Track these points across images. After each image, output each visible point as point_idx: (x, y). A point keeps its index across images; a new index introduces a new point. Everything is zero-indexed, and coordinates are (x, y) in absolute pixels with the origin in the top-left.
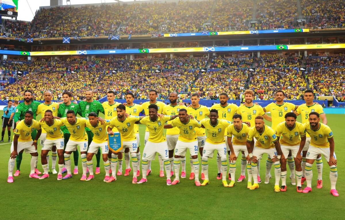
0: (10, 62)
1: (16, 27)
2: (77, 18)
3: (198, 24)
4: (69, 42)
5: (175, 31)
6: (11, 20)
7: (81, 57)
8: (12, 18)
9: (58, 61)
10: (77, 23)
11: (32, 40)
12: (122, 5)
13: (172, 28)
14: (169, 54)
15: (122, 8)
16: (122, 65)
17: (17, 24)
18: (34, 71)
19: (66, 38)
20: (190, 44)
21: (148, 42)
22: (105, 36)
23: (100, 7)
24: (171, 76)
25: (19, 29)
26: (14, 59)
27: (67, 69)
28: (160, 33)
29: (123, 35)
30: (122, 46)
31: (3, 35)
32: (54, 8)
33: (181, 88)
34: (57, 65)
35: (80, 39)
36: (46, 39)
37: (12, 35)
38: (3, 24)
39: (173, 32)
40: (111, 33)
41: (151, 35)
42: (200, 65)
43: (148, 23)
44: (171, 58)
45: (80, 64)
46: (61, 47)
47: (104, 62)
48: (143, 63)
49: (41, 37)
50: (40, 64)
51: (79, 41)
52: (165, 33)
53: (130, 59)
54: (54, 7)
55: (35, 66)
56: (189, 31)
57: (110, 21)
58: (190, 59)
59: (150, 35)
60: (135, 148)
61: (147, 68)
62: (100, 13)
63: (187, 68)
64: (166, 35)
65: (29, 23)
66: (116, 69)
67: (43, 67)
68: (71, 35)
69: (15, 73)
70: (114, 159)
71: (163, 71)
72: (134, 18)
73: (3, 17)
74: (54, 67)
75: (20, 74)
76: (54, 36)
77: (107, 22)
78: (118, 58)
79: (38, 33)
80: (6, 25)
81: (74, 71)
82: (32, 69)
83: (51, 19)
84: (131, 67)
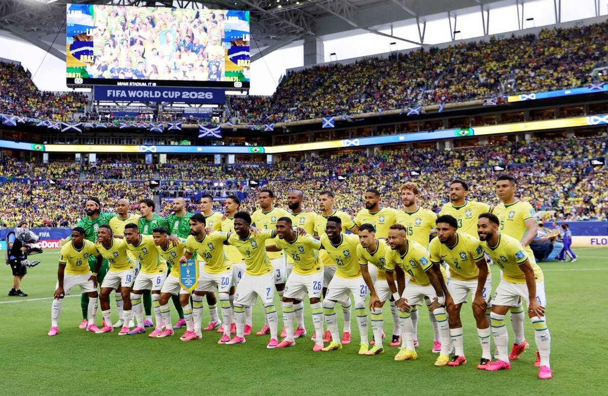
0: (240, 166)
1: (247, 107)
2: (348, 83)
3: (581, 70)
4: (333, 126)
5: (531, 90)
6: (240, 96)
7: (355, 151)
8: (242, 92)
9: (317, 159)
10: (346, 90)
11: (272, 127)
12: (429, 51)
13: (525, 83)
14: (522, 134)
15: (429, 56)
16: (430, 160)
17: (250, 102)
18: (276, 180)
19: (328, 119)
20: (565, 112)
21: (480, 115)
22: (396, 109)
23: (388, 58)
24: (525, 176)
25: (251, 111)
26: (245, 160)
27: (331, 173)
28: (501, 95)
29: (428, 105)
30: (428, 125)
31: (226, 122)
32: (310, 69)
33: (543, 200)
34: (313, 167)
35: (352, 119)
36: (295, 123)
37: (241, 122)
38: (228, 103)
39: (528, 91)
40: (406, 104)
41: (484, 100)
42: (590, 151)
43: (477, 78)
44: (528, 142)
45: (354, 162)
46: (321, 135)
47: (396, 157)
48: (471, 155)
49: (286, 121)
50: (287, 167)
51: (350, 123)
52: (510, 95)
53: (446, 149)
54: (310, 66)
55: (278, 170)
56: (562, 86)
57: (406, 82)
58: (567, 141)
59: (480, 101)
60: (225, 285)
61: (477, 164)
62: (388, 70)
63: (562, 159)
64: (511, 99)
65: (268, 98)
66: (418, 169)
67: (291, 172)
68: (338, 112)
69: (246, 184)
70: (196, 303)
71: (509, 167)
72: (450, 72)
73: (227, 93)
74: (309, 170)
75: (254, 186)
76: (308, 117)
77: (400, 84)
78: (422, 148)
79: (281, 115)
80: (232, 105)
81: (344, 176)
82: (274, 175)
83: (304, 89)
84: (446, 164)
